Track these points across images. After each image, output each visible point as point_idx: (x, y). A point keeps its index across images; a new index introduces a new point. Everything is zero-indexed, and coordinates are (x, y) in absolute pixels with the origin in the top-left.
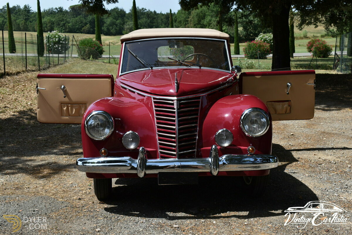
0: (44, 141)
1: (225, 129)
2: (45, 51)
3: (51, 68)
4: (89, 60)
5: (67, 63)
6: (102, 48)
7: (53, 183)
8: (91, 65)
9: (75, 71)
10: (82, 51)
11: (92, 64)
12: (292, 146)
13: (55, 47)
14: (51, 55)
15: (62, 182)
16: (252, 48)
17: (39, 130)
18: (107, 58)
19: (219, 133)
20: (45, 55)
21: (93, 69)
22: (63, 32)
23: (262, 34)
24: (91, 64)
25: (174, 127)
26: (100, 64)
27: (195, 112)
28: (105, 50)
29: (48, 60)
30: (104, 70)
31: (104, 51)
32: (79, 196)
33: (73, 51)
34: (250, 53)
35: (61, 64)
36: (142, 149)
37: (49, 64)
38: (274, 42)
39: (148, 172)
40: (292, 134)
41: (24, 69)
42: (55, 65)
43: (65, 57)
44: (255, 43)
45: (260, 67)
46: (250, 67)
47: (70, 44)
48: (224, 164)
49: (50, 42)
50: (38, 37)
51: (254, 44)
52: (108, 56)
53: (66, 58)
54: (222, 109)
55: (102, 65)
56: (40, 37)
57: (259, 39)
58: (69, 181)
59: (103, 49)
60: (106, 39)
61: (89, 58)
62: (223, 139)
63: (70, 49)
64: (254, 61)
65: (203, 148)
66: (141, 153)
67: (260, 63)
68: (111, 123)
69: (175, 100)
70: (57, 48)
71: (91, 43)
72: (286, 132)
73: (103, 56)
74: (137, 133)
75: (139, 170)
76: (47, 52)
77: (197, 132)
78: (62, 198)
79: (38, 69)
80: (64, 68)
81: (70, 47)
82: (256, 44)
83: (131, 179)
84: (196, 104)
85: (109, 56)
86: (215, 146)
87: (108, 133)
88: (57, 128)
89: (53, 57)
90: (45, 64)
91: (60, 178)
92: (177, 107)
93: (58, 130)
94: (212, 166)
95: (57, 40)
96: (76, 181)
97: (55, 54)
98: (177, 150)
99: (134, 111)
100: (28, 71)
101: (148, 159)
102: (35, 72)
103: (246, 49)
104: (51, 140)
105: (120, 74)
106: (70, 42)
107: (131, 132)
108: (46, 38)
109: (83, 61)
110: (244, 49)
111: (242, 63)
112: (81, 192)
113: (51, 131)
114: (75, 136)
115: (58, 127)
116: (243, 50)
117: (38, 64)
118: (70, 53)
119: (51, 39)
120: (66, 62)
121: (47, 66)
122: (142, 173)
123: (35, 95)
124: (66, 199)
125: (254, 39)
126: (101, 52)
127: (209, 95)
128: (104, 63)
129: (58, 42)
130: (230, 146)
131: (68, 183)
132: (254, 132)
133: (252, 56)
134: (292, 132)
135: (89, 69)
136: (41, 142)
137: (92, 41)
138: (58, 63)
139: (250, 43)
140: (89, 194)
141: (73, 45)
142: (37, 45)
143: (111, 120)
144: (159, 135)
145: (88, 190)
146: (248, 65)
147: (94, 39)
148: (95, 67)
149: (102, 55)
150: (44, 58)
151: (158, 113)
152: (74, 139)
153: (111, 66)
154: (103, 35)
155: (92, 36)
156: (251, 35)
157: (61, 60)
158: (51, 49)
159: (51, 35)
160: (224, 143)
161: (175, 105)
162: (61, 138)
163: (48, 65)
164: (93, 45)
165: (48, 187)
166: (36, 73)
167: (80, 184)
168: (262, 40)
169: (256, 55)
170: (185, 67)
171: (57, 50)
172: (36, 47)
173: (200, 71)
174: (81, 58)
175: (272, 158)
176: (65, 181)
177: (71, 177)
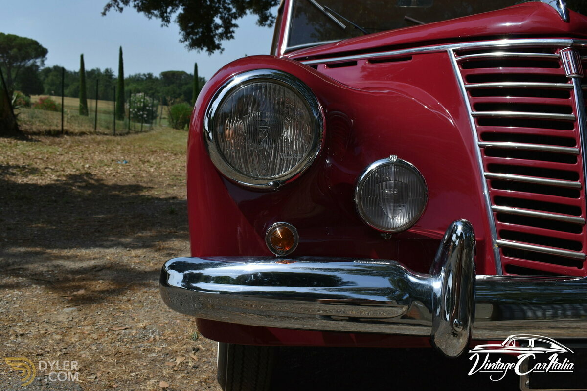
2: (125, 116)
3: (132, 134)
7: (94, 324)
10: (175, 119)
13: (139, 114)
14: (132, 122)
15: (119, 320)
17: (95, 205)
22: (151, 97)
24: (186, 134)
25: (570, 149)
29: (128, 124)
33: (162, 120)
35: (145, 132)
37: (129, 130)
41: (92, 130)
42: (137, 132)
43: (152, 126)
58: (139, 321)
61: (183, 128)
63: (158, 118)
69: (562, 48)
70: (142, 116)
79: (112, 133)
81: (158, 116)
89: (134, 125)
90: (123, 128)
91: (113, 309)
95: (142, 105)
97: (137, 122)
100: (98, 134)
102: (107, 137)
105: (285, 49)
109: (175, 130)
117: (114, 128)
119: (135, 103)
120: (152, 129)
121: (126, 132)
122: (460, 335)
129: (143, 109)
131: (134, 324)
138: (142, 129)
143: (316, 109)
145: (192, 354)
151: (484, 99)
152: (157, 222)
162: (132, 218)
163: (127, 130)
166: (109, 137)
167: (168, 332)
171: (142, 118)
174: (172, 127)
176: (127, 319)
177: (143, 307)
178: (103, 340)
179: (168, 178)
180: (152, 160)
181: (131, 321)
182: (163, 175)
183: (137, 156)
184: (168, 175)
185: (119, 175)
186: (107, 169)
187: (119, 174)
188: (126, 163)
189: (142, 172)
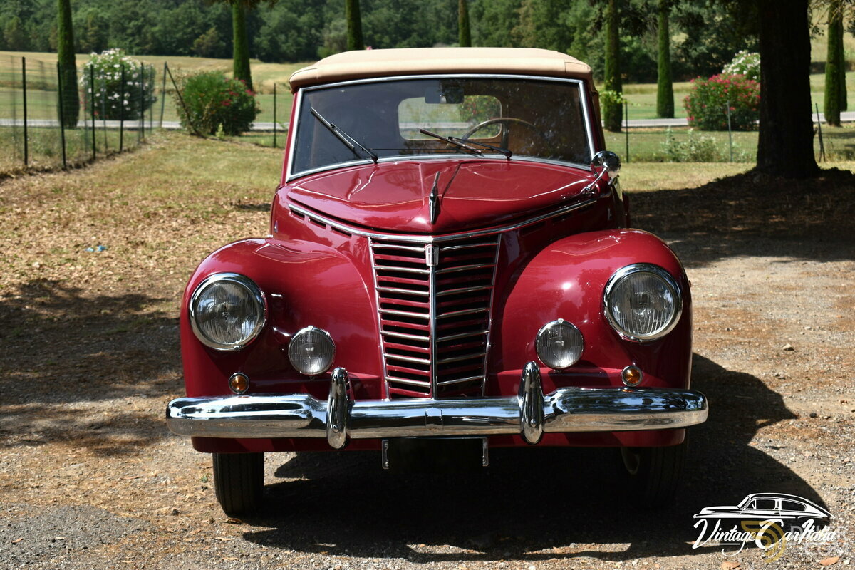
0: (81, 367)
1: (561, 321)
2: (82, 112)
3: (101, 161)
4: (212, 136)
5: (148, 146)
6: (253, 101)
7: (105, 475)
8: (219, 153)
9: (170, 169)
10: (194, 110)
11: (223, 148)
12: (784, 378)
13: (110, 98)
14: (99, 123)
15: (129, 472)
16: (711, 98)
17: (66, 338)
18: (268, 131)
19: (546, 331)
20: (80, 124)
21: (226, 164)
22: (137, 54)
23: (743, 55)
24: (220, 149)
25: (427, 316)
26: (247, 151)
27: (484, 276)
28: (260, 109)
29: (91, 137)
30: (260, 167)
31: (259, 112)
32: (174, 506)
33: (164, 111)
34: (704, 113)
35: (129, 151)
36: (339, 373)
37: (95, 149)
38: (764, 79)
39: (357, 434)
40: (788, 346)
41: (20, 165)
42: (111, 155)
43: (142, 129)
44: (721, 83)
45: (734, 156)
46: (702, 156)
47: (157, 91)
48: (557, 412)
49: (95, 83)
50: (61, 70)
51: (718, 86)
52: (270, 125)
53: (145, 132)
54: (552, 268)
55: (252, 151)
56: (67, 68)
57: (735, 70)
58: (149, 471)
59: (257, 106)
60: (266, 74)
61: (213, 132)
62: (556, 347)
63: (157, 106)
64: (716, 136)
65: (502, 371)
66: (337, 384)
67: (734, 144)
68: (257, 305)
69: (428, 244)
70: (118, 103)
71: (220, 85)
72: (775, 341)
73: (258, 125)
74: (328, 333)
75: (330, 431)
76: (89, 115)
77: (486, 329)
78: (130, 510)
79: (59, 165)
80: (139, 161)
81: (156, 100)
82: (724, 84)
83: (317, 465)
84: (487, 254)
85: (275, 126)
86: (533, 364)
87: (250, 333)
88: (117, 333)
89: (105, 129)
90: (82, 149)
91: (123, 463)
92: (433, 264)
93: (119, 339)
94: (525, 420)
95: (116, 78)
96: (167, 469)
97: (111, 118)
98: (434, 378)
99: (320, 276)
100: (31, 172)
101: (356, 399)
102: (52, 176)
103: (692, 100)
104: (101, 365)
105: (289, 176)
106: (156, 83)
107: (310, 328)
108: (85, 73)
109: (196, 140)
110: (685, 101)
111: (679, 143)
112: (180, 497)
113: (100, 341)
114: (167, 353)
115: (120, 331)
116: (682, 104)
117: (62, 152)
118: (156, 116)
119: (99, 74)
120: (145, 143)
121: (89, 158)
122: (339, 436)
123: (53, 242)
124: (139, 514)
125: (719, 70)
126: (251, 113)
127: (523, 230)
128: (257, 147)
129: (120, 86)
130: (574, 365)
131: (146, 474)
132: (639, 327)
133: (712, 123)
134: (790, 342)
135: (213, 164)
136: (73, 370)
137: (224, 81)
138: (121, 147)
139: (706, 82)
140: (202, 503)
141: (164, 92)
142: (57, 93)
143: (260, 297)
144: (387, 338)
145: (200, 491)
146: (698, 148)
147: (230, 75)
148: (232, 158)
149: (253, 123)
150: (78, 131)
151: (384, 279)
152: (164, 362)
153: (278, 154)
154: (257, 60)
155: (226, 65)
156: (714, 56)
157: (130, 138)
158: (99, 104)
159: (100, 64)
160: (559, 357)
161: (427, 257)
162: (128, 359)
163: (90, 153)
164: (227, 91)
165: (91, 485)
166: (56, 176)
167: (179, 477)
168: (745, 72)
169: (724, 117)
170: (467, 157)
171: (118, 107)
172: (53, 99)
173: (509, 166)
174: (188, 133)
175: (690, 398)
176: (137, 470)
177: (153, 460)
178: (116, 487)
179: (181, 280)
180: (150, 239)
181: (142, 472)
182: (172, 272)
183: (121, 233)
184: (181, 272)
185: (94, 279)
186: (72, 268)
187: (95, 277)
188: (103, 249)
189: (134, 270)
